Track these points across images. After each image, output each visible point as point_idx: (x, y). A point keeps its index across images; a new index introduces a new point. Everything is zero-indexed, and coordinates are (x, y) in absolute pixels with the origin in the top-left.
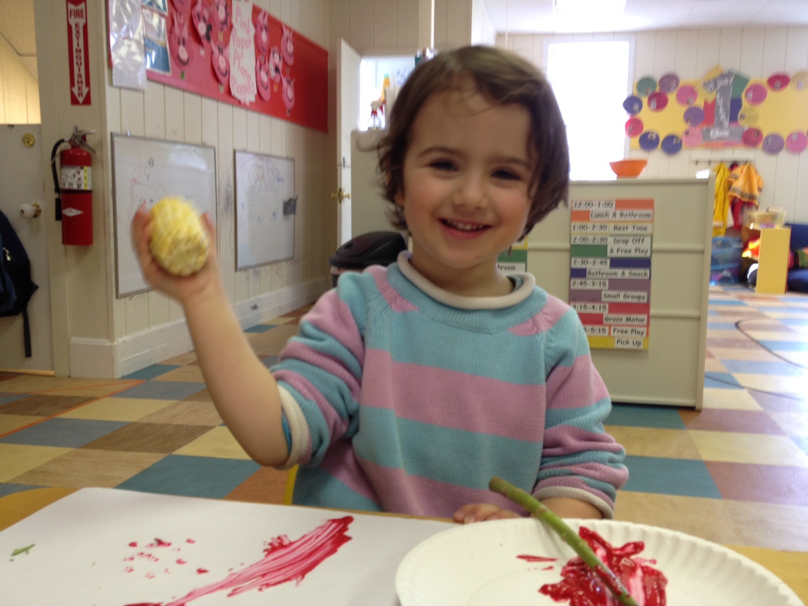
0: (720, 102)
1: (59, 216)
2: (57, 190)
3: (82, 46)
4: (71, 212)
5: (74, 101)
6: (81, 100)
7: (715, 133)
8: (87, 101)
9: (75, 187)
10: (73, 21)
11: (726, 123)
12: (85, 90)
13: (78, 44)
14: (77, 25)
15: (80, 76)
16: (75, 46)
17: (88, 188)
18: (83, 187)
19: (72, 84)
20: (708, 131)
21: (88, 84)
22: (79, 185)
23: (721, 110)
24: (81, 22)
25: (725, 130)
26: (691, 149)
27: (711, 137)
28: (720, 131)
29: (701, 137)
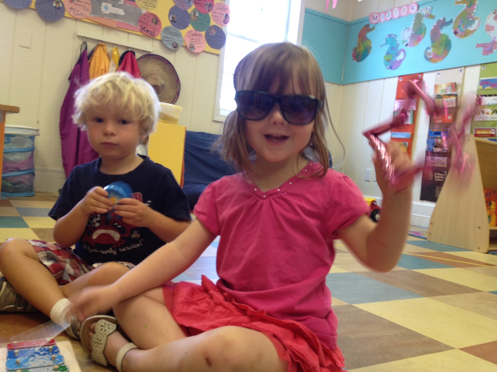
25: (120, 7)
26: (76, 20)
27: (103, 9)
28: (114, 6)
29: (90, 7)
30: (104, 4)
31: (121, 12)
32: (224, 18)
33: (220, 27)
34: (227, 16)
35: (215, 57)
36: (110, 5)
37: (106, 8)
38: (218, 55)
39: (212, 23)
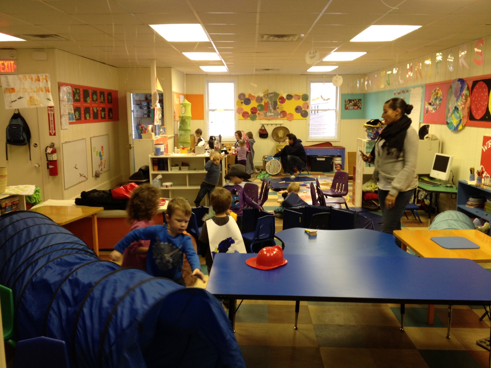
0: (270, 102)
1: (48, 168)
2: (47, 160)
3: (53, 119)
4: (51, 167)
5: (50, 134)
6: (53, 134)
7: (269, 114)
8: (55, 134)
9: (51, 160)
10: (50, 112)
11: (272, 110)
12: (54, 132)
13: (51, 119)
14: (51, 114)
15: (52, 128)
16: (50, 119)
17: (55, 160)
18: (54, 159)
19: (50, 130)
20: (266, 113)
21: (55, 130)
22: (53, 159)
23: (270, 106)
24: (52, 113)
25: (272, 113)
26: (260, 119)
27: (268, 115)
28: (270, 113)
29: (264, 115)
30: (268, 113)
31: (273, 114)
32: (307, 107)
33: (306, 110)
34: (308, 106)
35: (305, 120)
36: (269, 113)
37: (268, 114)
38: (306, 119)
39: (303, 109)
